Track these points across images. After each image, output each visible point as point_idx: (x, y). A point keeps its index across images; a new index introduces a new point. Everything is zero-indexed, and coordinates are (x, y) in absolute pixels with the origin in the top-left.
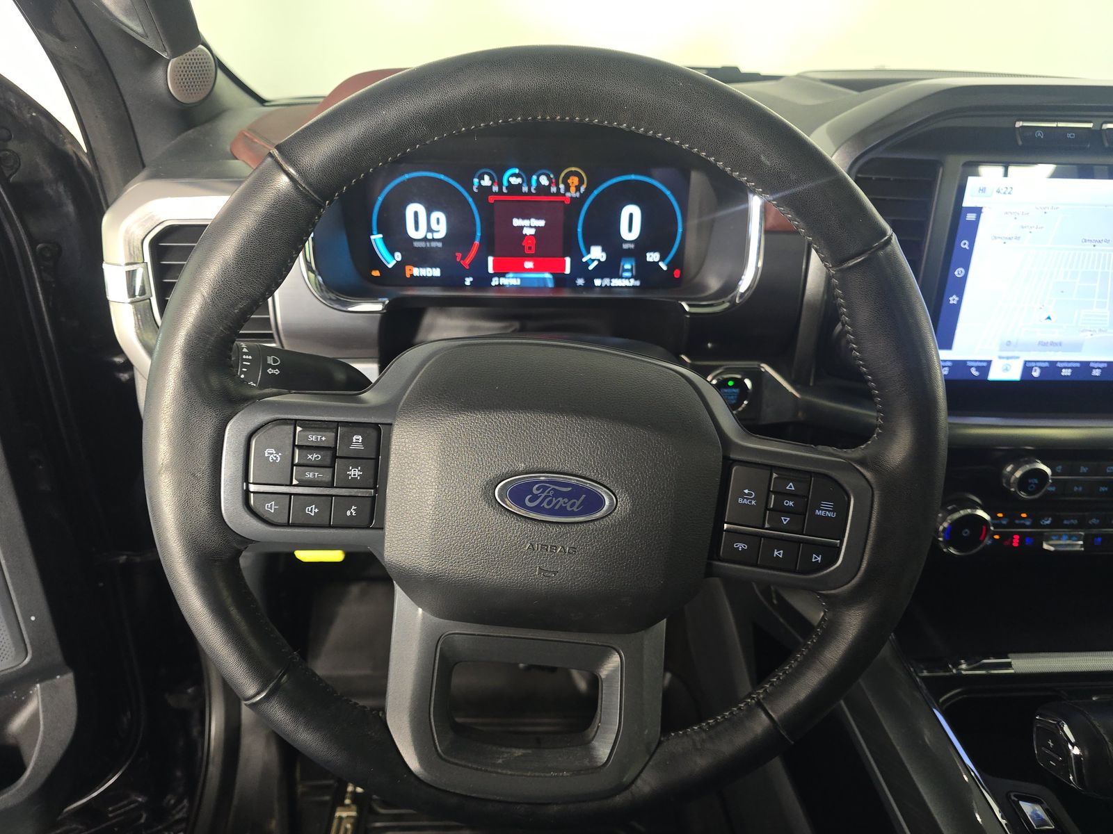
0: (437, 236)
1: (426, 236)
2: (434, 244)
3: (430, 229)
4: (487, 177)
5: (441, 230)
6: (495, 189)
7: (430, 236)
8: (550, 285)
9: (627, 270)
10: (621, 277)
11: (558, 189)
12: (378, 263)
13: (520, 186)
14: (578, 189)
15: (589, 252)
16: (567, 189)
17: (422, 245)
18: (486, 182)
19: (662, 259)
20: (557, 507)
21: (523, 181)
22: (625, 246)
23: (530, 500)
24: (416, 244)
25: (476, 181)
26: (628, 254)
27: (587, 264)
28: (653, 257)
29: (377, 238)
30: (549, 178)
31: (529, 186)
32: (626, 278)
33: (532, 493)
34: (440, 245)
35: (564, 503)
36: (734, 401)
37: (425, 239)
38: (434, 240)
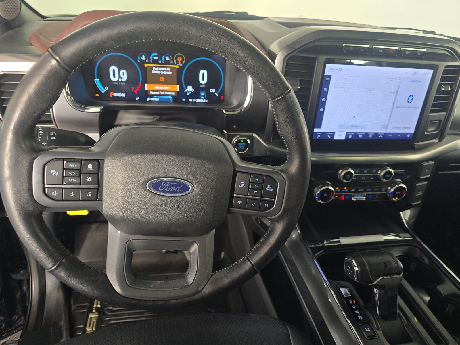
0: (123, 80)
1: (118, 80)
2: (122, 83)
3: (120, 77)
4: (143, 56)
5: (125, 78)
6: (147, 61)
7: (120, 80)
8: (172, 101)
9: (202, 96)
10: (200, 99)
11: (174, 62)
12: (98, 91)
13: (157, 60)
14: (181, 62)
15: (187, 88)
16: (177, 62)
17: (117, 83)
18: (143, 58)
19: (216, 92)
20: (171, 191)
21: (159, 58)
22: (201, 86)
23: (161, 188)
24: (114, 83)
25: (139, 57)
26: (203, 89)
27: (186, 93)
28: (212, 91)
29: (97, 80)
30: (170, 58)
31: (162, 60)
32: (202, 99)
33: (161, 185)
34: (124, 84)
35: (174, 189)
36: (243, 148)
37: (118, 81)
38: (121, 81)
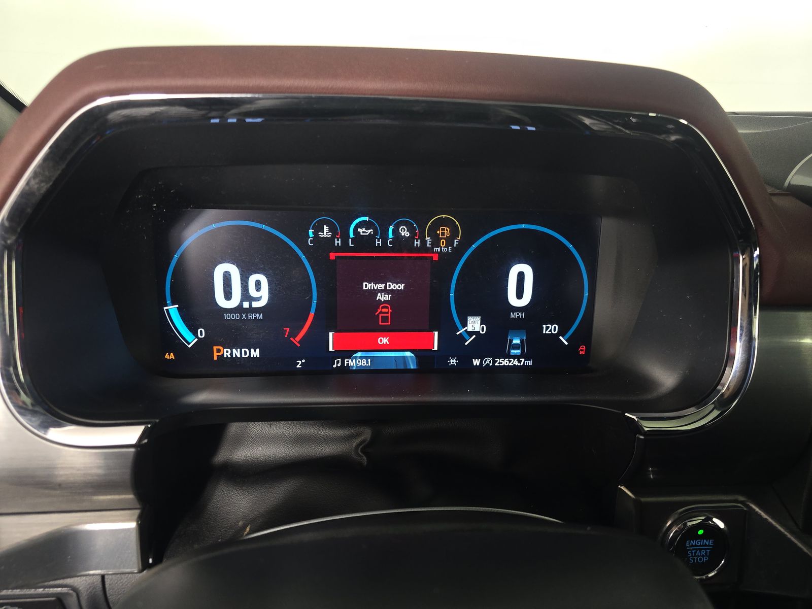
0: (255, 305)
1: (241, 305)
2: (252, 316)
3: (246, 296)
4: (326, 228)
5: (262, 297)
6: (338, 242)
7: (246, 305)
8: (412, 366)
9: (516, 347)
10: (509, 356)
11: (424, 242)
12: (171, 340)
13: (371, 238)
14: (449, 242)
15: (465, 324)
16: (436, 243)
17: (236, 316)
18: (326, 233)
19: (562, 332)
21: (376, 233)
22: (513, 315)
24: (226, 316)
25: (311, 232)
26: (517, 325)
27: (462, 338)
28: (551, 329)
29: (173, 310)
30: (411, 229)
31: (385, 238)
32: (514, 357)
34: (260, 316)
36: (705, 559)
37: (239, 309)
38: (251, 310)
